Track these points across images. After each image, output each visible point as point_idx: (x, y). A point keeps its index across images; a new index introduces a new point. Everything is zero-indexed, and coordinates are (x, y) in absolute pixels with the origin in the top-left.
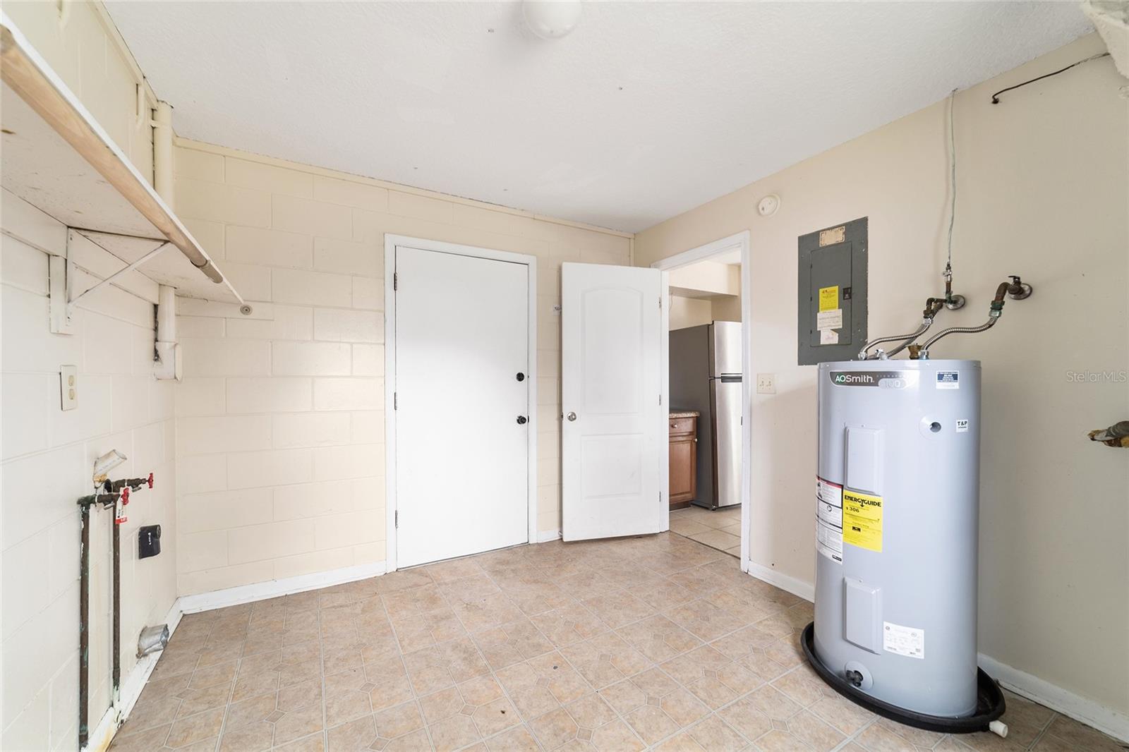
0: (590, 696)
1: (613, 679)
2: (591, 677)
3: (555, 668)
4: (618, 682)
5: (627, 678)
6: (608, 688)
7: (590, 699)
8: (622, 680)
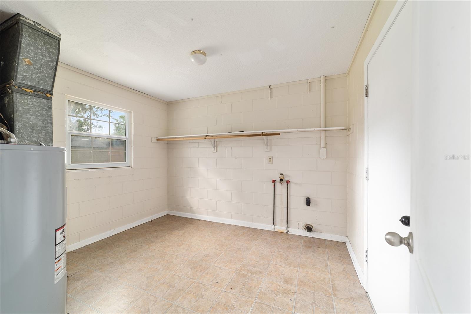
0: (197, 279)
1: (192, 288)
2: (201, 285)
3: (217, 282)
4: (189, 288)
5: (186, 291)
6: (192, 284)
7: (197, 278)
8: (188, 289)
